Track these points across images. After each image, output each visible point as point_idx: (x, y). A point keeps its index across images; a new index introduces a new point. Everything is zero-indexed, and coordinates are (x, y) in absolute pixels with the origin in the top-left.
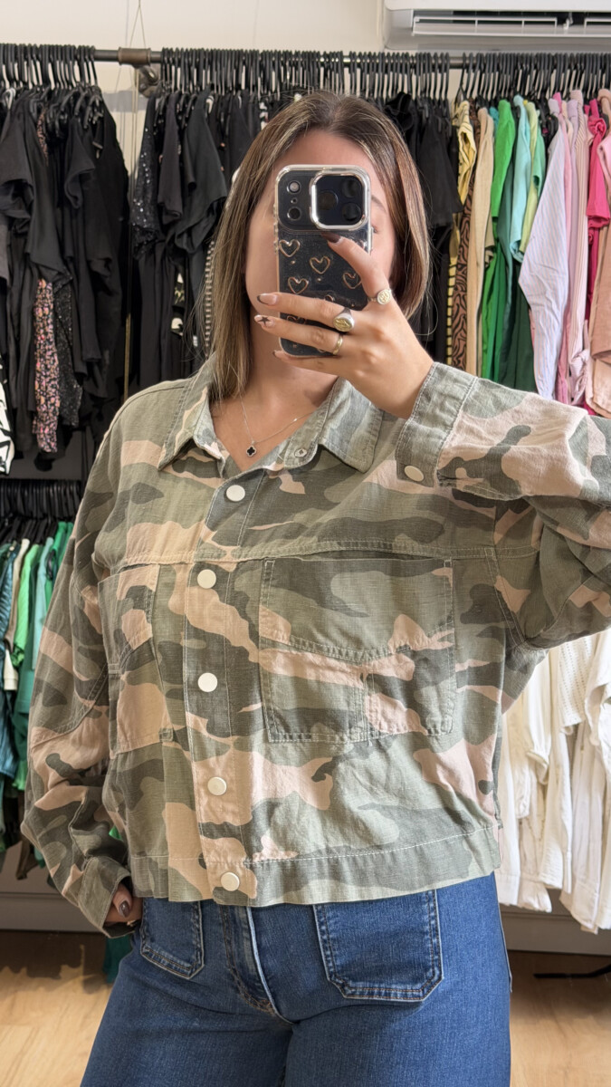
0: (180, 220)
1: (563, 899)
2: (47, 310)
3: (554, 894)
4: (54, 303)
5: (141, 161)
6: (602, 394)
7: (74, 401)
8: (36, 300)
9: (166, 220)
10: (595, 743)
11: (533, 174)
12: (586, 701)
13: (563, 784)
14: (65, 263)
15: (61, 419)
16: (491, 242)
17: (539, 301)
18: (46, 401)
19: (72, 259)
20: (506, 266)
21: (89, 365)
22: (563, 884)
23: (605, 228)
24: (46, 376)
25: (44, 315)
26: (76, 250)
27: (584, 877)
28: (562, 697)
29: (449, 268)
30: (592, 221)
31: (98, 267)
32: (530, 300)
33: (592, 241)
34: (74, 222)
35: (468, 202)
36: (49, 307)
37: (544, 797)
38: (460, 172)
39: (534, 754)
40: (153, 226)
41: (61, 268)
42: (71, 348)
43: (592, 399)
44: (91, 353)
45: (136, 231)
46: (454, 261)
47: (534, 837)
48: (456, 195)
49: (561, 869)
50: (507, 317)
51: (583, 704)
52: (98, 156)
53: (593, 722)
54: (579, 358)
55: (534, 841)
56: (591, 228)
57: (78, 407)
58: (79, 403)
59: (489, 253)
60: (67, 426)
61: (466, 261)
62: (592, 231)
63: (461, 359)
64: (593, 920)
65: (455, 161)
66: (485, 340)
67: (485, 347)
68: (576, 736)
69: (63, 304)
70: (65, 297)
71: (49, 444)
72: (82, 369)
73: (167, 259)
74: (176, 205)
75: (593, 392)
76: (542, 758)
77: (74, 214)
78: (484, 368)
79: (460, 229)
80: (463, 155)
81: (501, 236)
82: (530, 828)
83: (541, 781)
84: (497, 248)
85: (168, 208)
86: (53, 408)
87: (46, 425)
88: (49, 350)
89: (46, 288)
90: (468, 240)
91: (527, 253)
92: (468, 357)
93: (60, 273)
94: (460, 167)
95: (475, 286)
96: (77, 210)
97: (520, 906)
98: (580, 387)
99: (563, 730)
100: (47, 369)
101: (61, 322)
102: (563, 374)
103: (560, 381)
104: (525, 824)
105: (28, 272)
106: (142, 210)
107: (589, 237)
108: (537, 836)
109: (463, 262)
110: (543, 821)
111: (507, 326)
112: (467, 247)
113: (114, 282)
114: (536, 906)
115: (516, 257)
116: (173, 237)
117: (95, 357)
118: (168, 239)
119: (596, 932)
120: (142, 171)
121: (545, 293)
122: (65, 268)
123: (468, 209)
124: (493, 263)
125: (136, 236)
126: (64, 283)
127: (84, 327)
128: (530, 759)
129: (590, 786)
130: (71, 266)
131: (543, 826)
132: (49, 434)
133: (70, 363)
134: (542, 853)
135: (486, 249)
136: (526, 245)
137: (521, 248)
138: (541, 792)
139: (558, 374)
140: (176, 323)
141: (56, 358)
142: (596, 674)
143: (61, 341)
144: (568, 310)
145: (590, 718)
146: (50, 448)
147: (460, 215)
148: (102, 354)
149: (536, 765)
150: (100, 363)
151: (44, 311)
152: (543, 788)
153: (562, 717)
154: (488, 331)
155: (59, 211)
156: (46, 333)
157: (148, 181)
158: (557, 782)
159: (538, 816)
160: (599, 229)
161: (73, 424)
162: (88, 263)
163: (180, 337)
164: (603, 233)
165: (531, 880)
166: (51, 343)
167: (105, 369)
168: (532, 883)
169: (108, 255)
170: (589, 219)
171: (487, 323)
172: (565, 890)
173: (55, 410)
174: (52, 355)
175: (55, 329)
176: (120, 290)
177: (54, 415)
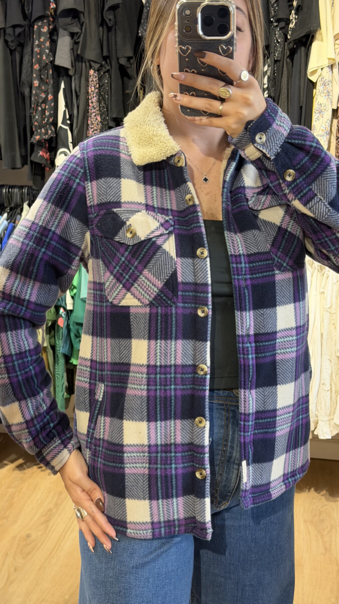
4: (98, 84)
8: (88, 81)
14: (104, 59)
19: (108, 56)
25: (92, 91)
26: (109, 51)
31: (123, 61)
34: (109, 35)
36: (95, 86)
77: (109, 29)
88: (94, 112)
89: (93, 75)
93: (101, 65)
96: (112, 27)
100: (93, 124)
101: (102, 95)
105: (84, 64)
122: (104, 62)
126: (104, 71)
130: (108, 61)
141: (98, 117)
151: (92, 89)
155: (101, 28)
156: (93, 103)
166: (95, 108)
169: (131, 54)
174: (95, 116)
175: (98, 100)
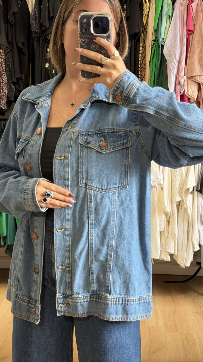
0: (48, 29)
1: (174, 257)
2: (2, 60)
3: (171, 255)
4: (5, 57)
5: (35, 8)
6: (190, 91)
7: (12, 91)
9: (43, 29)
10: (185, 207)
11: (168, 15)
12: (183, 193)
13: (175, 221)
14: (9, 44)
15: (8, 98)
16: (154, 38)
17: (170, 59)
18: (3, 91)
19: (11, 42)
20: (158, 46)
21: (17, 79)
22: (174, 252)
23: (192, 34)
24: (2, 83)
26: (12, 39)
27: (181, 250)
28: (175, 192)
29: (140, 47)
30: (188, 32)
31: (20, 45)
32: (167, 58)
33: (188, 38)
34: (12, 29)
35: (146, 24)
36: (3, 59)
37: (169, 225)
38: (144, 14)
39: (166, 210)
40: (39, 31)
41: (8, 45)
42: (11, 73)
43: (187, 92)
44: (18, 75)
45: (33, 33)
46: (141, 45)
47: (165, 237)
48: (142, 22)
49: (174, 248)
50: (159, 64)
51: (182, 194)
52: (20, 6)
53: (185, 200)
54: (183, 79)
55: (165, 239)
56: (187, 34)
57: (14, 94)
58: (14, 92)
59: (153, 42)
60: (10, 100)
61: (146, 45)
62: (188, 35)
63: (143, 79)
64: (184, 264)
65: (142, 10)
66: (152, 72)
67: (151, 75)
68: (179, 205)
69: (8, 58)
70: (9, 55)
71: (4, 106)
72: (15, 81)
73: (44, 43)
74: (47, 24)
75: (187, 90)
76: (168, 211)
77: (12, 26)
78: (151, 82)
79: (144, 34)
80: (145, 8)
81: (158, 36)
82: (164, 234)
83: (168, 219)
84: (156, 40)
85: (44, 25)
86: (5, 94)
87: (3, 100)
88: (3, 74)
89: (2, 52)
90: (146, 38)
91: (166, 42)
92: (146, 78)
93: (7, 47)
94: (144, 12)
95: (148, 54)
97: (160, 259)
98: (183, 88)
99: (175, 203)
100: (3, 80)
101: (7, 64)
102: (177, 84)
103: (176, 86)
104: (162, 233)
106: (35, 25)
107: (187, 37)
108: (166, 237)
109: (144, 45)
110: (168, 232)
111: (159, 68)
112: (146, 40)
113: (25, 50)
114: (166, 259)
115: (162, 44)
116: (46, 35)
117: (19, 76)
118: (44, 36)
119: (185, 268)
120: (35, 11)
121: (172, 56)
122: (9, 45)
123: (146, 27)
124: (154, 45)
125: (33, 35)
126: (8, 50)
127: (15, 66)
128: (164, 212)
129: (184, 221)
130: (11, 45)
131: (168, 234)
132: (4, 103)
133: (11, 79)
134: (168, 243)
135: (152, 41)
136: (166, 39)
137: (164, 41)
138: (168, 223)
139: (176, 84)
140: (47, 65)
141: (6, 77)
142: (186, 184)
143: (8, 71)
144: (179, 62)
145: (184, 199)
146: (4, 107)
147: (143, 29)
148: (22, 76)
149: (166, 214)
150: (21, 79)
152: (169, 222)
153: (175, 198)
154: (153, 69)
155: (6, 25)
156: (2, 68)
157: (37, 15)
158: (173, 220)
159: (167, 230)
160: (190, 34)
161: (12, 100)
162: (17, 44)
163: (48, 70)
164: (191, 36)
165: (164, 251)
166: (4, 71)
167: (23, 81)
168: (164, 252)
169: (24, 41)
170: (187, 31)
171: (152, 66)
172: (175, 254)
173: (6, 94)
175: (5, 67)
176: (27, 53)
177: (5, 96)
